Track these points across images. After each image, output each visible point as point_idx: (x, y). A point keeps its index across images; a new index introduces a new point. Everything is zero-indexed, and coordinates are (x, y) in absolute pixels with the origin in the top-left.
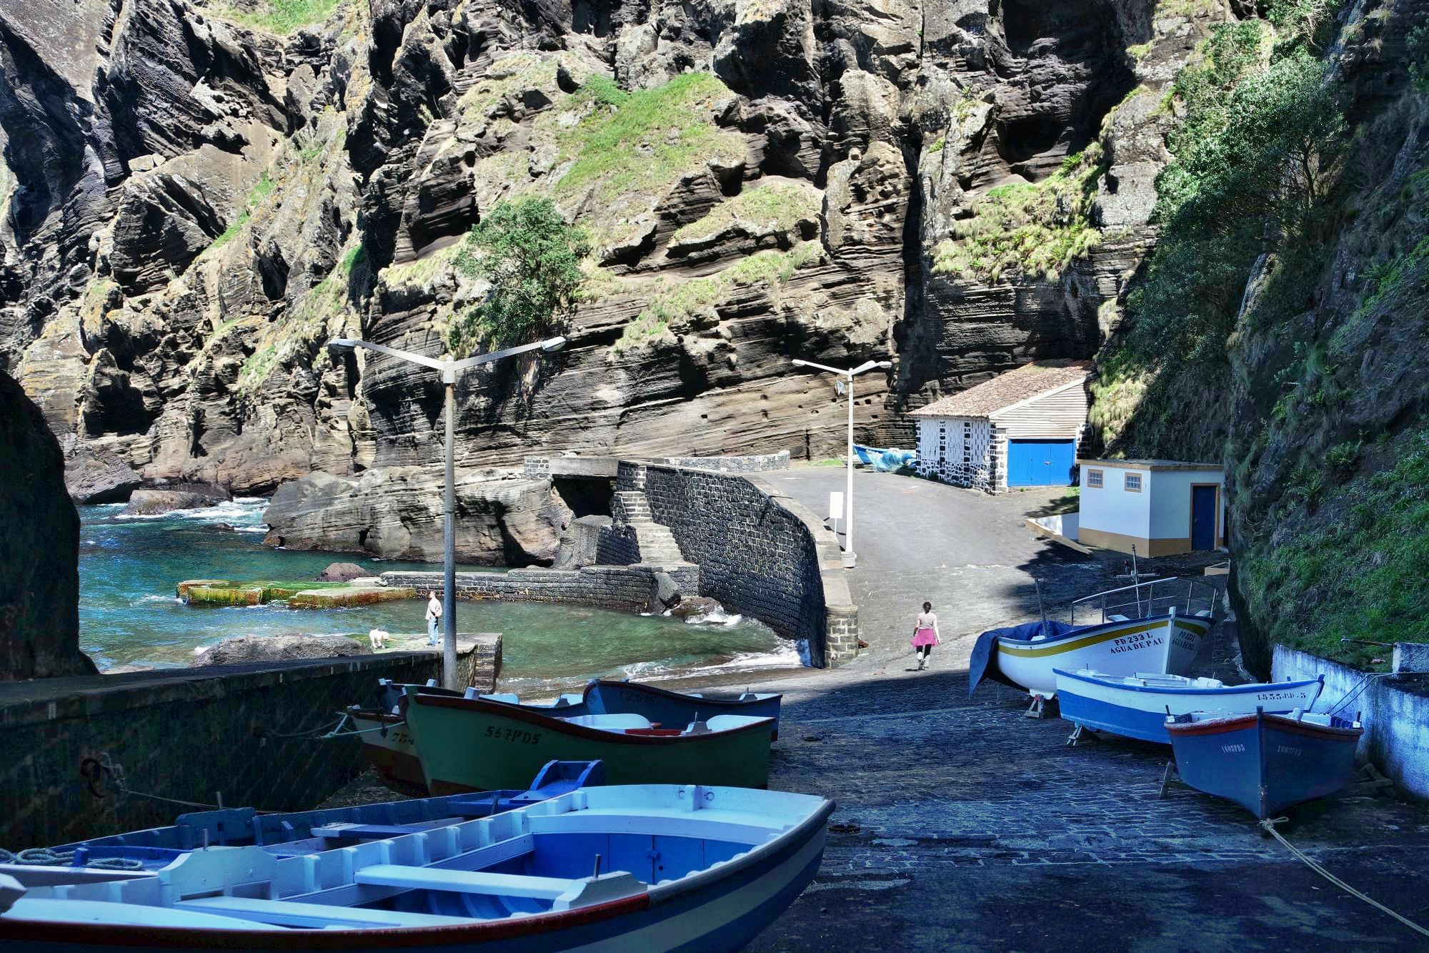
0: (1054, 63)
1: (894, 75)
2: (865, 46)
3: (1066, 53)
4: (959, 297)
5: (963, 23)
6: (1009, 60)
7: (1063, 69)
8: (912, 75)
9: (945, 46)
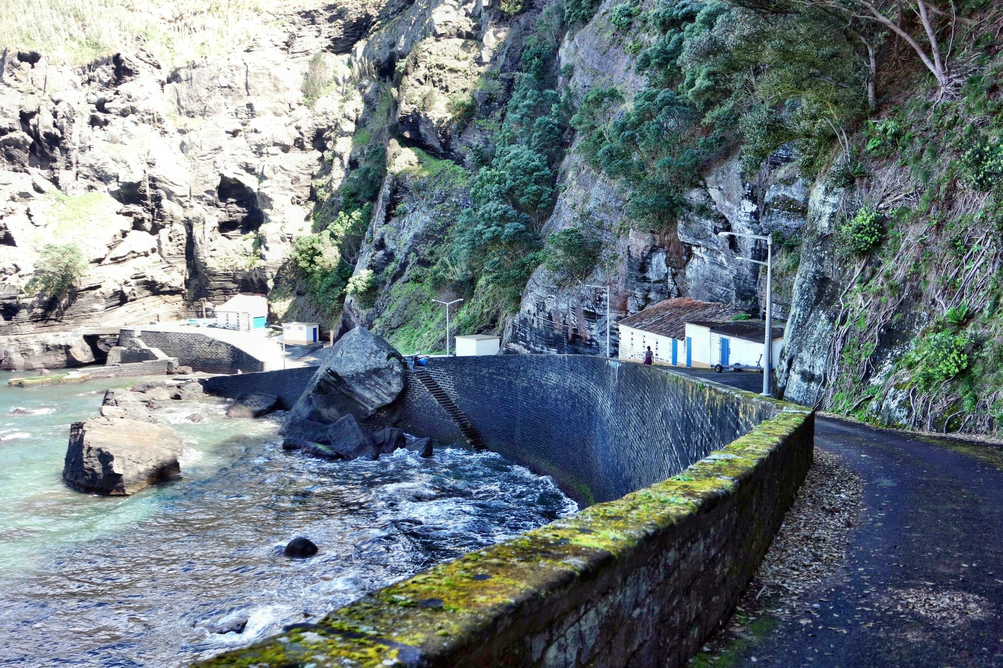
0: (235, 207)
1: (181, 203)
2: (170, 195)
3: (239, 204)
4: (215, 275)
5: (207, 192)
6: (220, 203)
7: (239, 209)
8: (187, 204)
9: (200, 198)
